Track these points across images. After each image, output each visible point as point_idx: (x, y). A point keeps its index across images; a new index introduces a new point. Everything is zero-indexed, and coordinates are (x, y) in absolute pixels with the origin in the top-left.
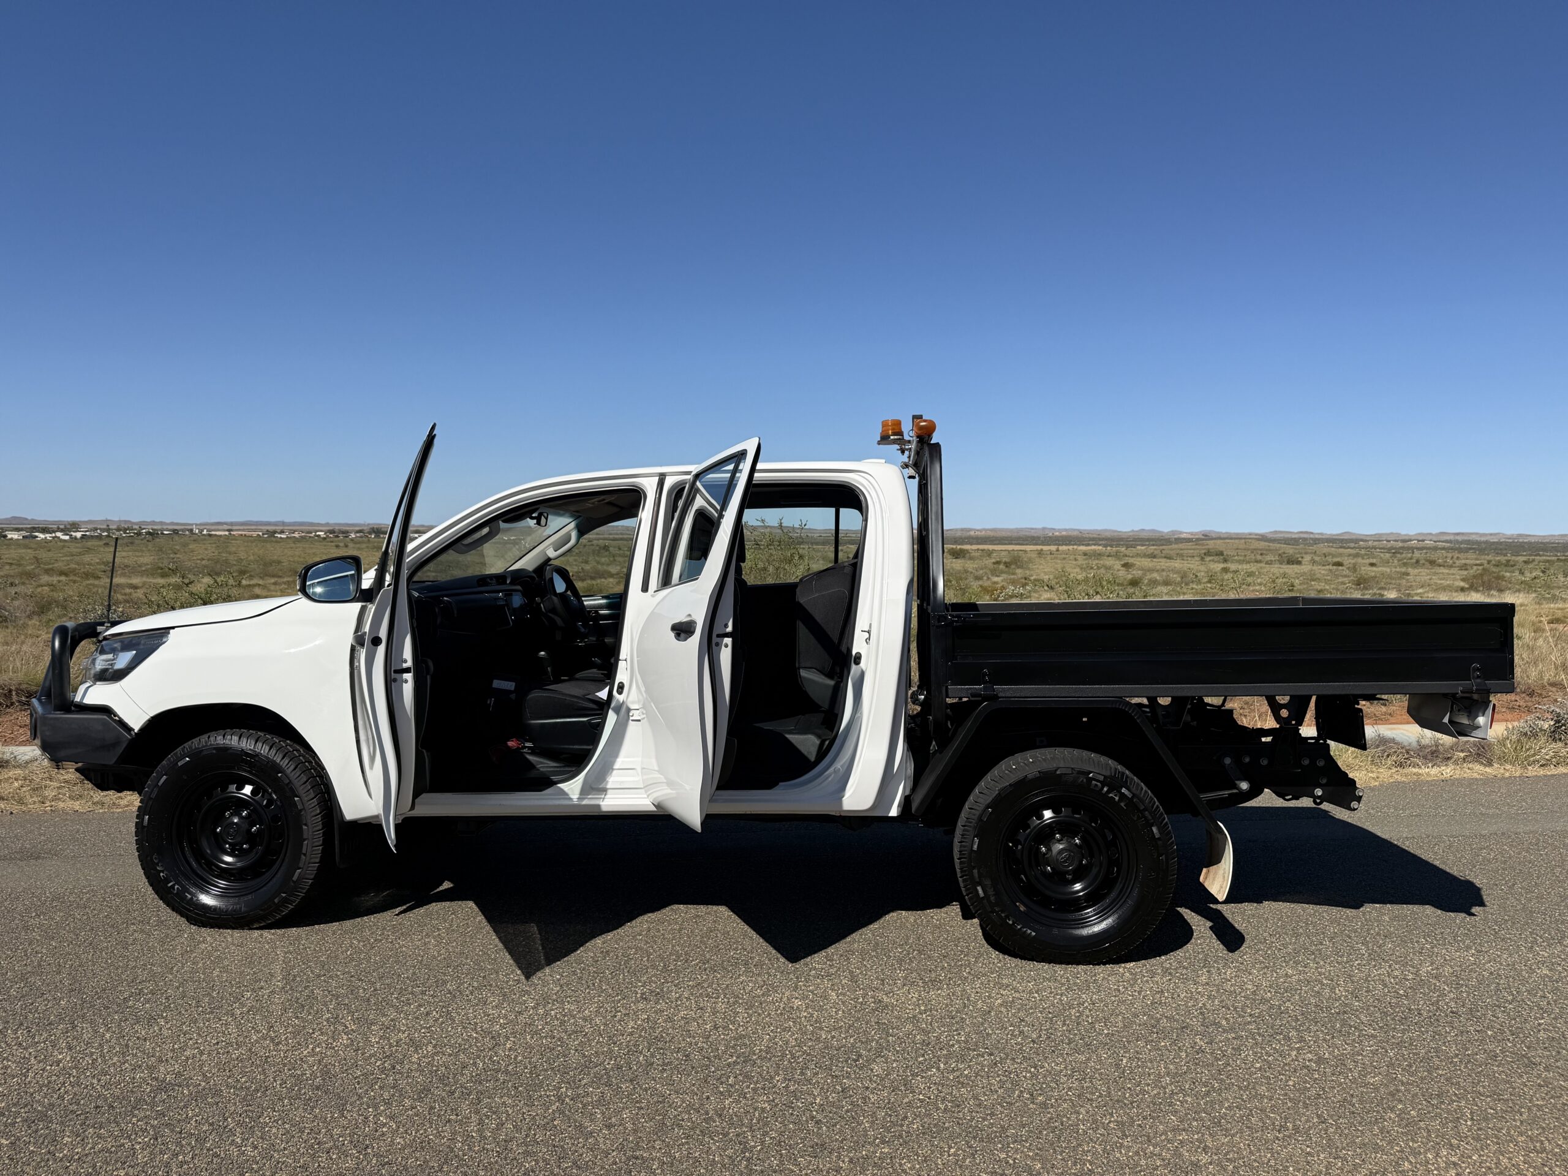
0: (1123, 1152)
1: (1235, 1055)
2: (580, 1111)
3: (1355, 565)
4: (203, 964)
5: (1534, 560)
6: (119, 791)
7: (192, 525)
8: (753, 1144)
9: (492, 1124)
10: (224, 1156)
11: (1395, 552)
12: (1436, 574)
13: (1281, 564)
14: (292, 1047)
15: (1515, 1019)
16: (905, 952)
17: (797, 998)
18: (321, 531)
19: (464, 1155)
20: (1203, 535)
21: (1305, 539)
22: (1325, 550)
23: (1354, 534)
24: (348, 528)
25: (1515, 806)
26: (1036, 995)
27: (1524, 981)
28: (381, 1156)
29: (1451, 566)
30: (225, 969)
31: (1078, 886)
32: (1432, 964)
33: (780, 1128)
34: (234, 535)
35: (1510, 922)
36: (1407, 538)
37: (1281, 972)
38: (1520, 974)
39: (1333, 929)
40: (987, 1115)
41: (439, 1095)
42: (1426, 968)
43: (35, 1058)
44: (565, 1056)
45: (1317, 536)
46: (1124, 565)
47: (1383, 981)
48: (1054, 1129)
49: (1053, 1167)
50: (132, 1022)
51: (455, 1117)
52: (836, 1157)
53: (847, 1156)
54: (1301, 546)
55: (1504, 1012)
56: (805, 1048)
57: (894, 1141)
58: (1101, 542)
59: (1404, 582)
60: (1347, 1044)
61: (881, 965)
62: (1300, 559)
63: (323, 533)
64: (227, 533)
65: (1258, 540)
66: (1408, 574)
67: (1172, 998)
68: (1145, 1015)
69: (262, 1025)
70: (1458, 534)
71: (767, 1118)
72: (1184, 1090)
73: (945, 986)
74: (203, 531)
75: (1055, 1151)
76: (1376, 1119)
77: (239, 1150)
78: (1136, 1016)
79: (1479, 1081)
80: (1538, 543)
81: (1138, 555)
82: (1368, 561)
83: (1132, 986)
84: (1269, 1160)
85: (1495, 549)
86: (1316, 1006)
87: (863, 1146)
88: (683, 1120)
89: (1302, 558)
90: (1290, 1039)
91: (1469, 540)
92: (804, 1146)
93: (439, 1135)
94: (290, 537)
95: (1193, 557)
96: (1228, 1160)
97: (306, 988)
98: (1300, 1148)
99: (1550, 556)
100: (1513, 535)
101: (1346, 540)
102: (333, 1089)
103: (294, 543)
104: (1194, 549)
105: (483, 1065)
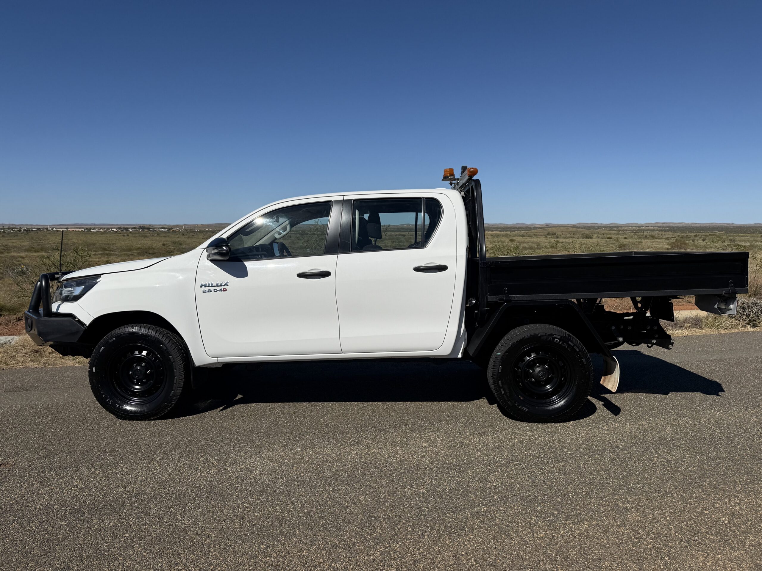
0: (592, 505)
1: (630, 460)
2: (338, 497)
3: (617, 238)
4: (132, 437)
5: (699, 235)
6: (74, 356)
7: (47, 226)
8: (423, 508)
9: (299, 505)
10: (175, 525)
11: (635, 232)
12: (654, 242)
13: (583, 238)
14: (190, 474)
15: (748, 441)
16: (466, 420)
17: (423, 442)
18: (114, 228)
19: (290, 519)
20: (546, 225)
21: (594, 227)
22: (603, 232)
23: (617, 224)
24: (128, 227)
25: (720, 347)
26: (533, 437)
27: (748, 424)
28: (251, 521)
29: (661, 239)
30: (143, 439)
31: (548, 387)
32: (705, 418)
33: (434, 500)
34: (69, 231)
35: (734, 398)
36: (641, 225)
37: (640, 423)
38: (745, 421)
39: (656, 404)
40: (527, 491)
41: (269, 493)
42: (703, 420)
43: (64, 484)
44: (323, 472)
45: (599, 225)
46: (510, 240)
47: (686, 426)
48: (558, 496)
49: (563, 512)
50: (106, 465)
51: (280, 502)
52: (464, 512)
53: (468, 512)
54: (592, 230)
55: (742, 437)
56: (434, 464)
57: (488, 504)
58: (498, 230)
59: (640, 246)
60: (678, 454)
61: (457, 426)
62: (592, 236)
63: (115, 229)
64: (66, 230)
65: (572, 227)
66: (642, 242)
67: (594, 436)
68: (584, 444)
69: (172, 465)
70: (664, 223)
71: (427, 496)
72: (612, 477)
73: (489, 435)
74: (53, 229)
75: (562, 506)
76: (699, 486)
77: (181, 522)
78: (581, 445)
79: (740, 468)
80: (700, 227)
81: (516, 235)
82: (623, 237)
83: (575, 432)
84: (657, 506)
85: (681, 230)
86: (660, 438)
87: (475, 507)
88: (388, 499)
89: (593, 235)
90: (652, 453)
91: (669, 226)
92: (447, 508)
93: (275, 511)
94: (99, 232)
95: (542, 236)
96: (640, 506)
97: (187, 446)
98: (670, 500)
99: (706, 233)
100: (689, 223)
101: (613, 227)
102: (217, 492)
103: (101, 234)
104: (542, 232)
105: (286, 478)
